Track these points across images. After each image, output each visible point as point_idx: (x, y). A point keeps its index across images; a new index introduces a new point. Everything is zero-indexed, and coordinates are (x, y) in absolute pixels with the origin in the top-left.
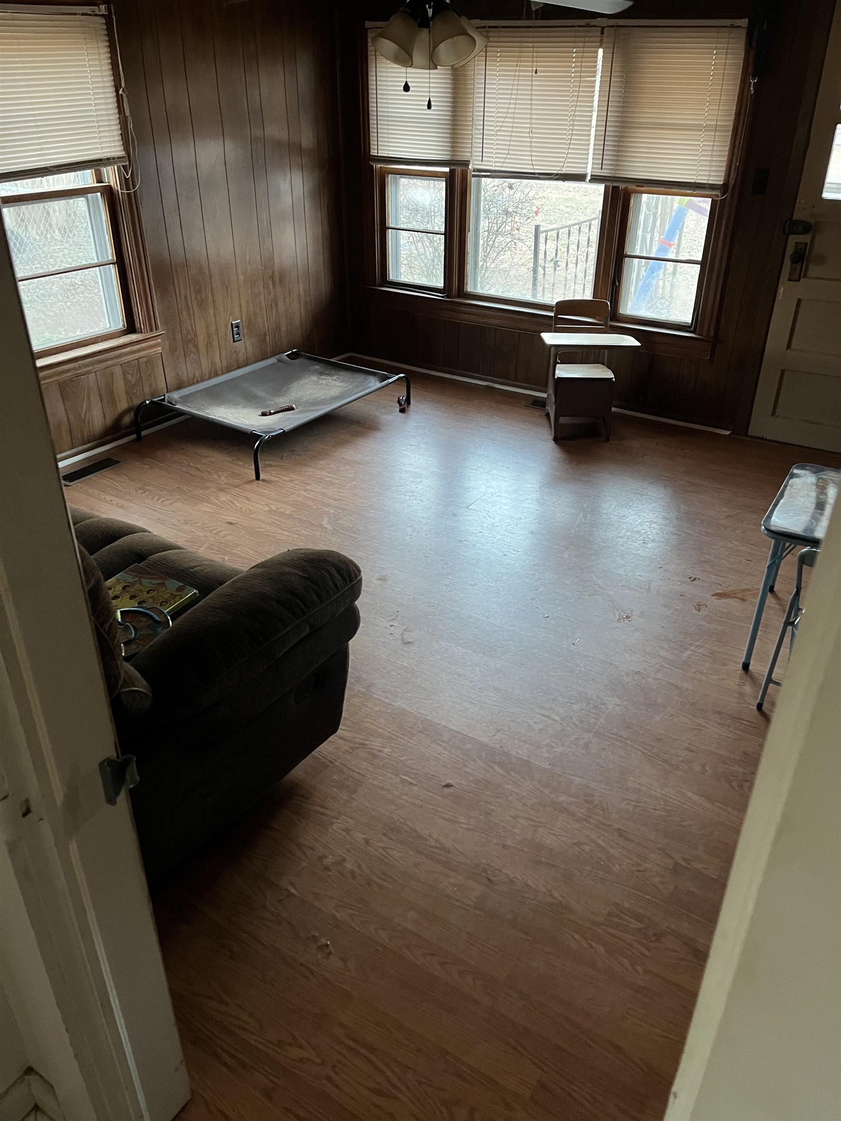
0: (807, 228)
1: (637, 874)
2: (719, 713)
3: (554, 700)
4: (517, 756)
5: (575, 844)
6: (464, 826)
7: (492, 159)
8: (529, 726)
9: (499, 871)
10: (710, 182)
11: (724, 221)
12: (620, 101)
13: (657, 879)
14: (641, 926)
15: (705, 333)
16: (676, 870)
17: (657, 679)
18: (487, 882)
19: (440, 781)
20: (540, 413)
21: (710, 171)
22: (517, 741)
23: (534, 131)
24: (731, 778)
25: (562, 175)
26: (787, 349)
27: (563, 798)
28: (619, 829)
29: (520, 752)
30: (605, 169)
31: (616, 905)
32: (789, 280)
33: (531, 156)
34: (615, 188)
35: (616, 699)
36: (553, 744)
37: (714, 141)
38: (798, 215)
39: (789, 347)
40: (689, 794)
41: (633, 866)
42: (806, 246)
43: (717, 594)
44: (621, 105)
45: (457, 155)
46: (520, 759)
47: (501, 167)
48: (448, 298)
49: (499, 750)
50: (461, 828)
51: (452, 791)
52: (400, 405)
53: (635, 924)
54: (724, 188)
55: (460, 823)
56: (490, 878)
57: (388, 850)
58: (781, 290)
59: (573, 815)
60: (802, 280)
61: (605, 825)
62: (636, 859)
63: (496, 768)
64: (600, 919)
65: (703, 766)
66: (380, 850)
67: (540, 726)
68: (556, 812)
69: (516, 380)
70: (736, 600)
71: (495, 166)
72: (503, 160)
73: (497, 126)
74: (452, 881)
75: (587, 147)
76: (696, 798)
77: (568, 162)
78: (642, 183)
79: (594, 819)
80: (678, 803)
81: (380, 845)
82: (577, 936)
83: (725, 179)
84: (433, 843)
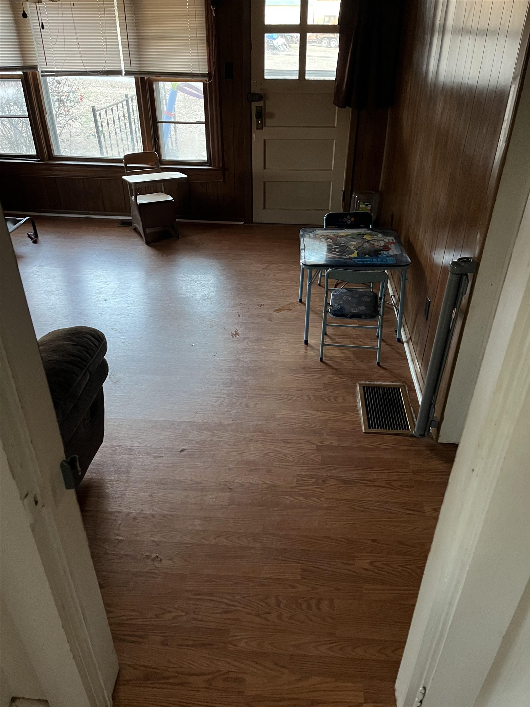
0: (260, 97)
1: (301, 457)
2: (304, 368)
3: (219, 388)
4: (213, 422)
5: (265, 454)
6: (202, 467)
7: (53, 64)
8: (212, 405)
9: (233, 482)
10: (200, 72)
11: (214, 97)
12: (133, 23)
13: (312, 456)
14: (314, 480)
15: (217, 165)
16: (318, 448)
17: (266, 361)
18: (229, 490)
19: (177, 450)
20: (129, 229)
21: (199, 65)
22: (209, 415)
23: (80, 43)
24: (323, 397)
25: (105, 71)
26: (264, 169)
27: (248, 435)
28: (283, 439)
29: (214, 419)
30: (133, 66)
31: (299, 475)
32: (257, 129)
33: (82, 60)
34: (142, 79)
35: (251, 377)
36: (230, 410)
37: (197, 46)
38: (254, 90)
39: (265, 168)
40: (308, 411)
41: (298, 454)
42: (262, 108)
43: (276, 310)
44: (134, 25)
45: (27, 62)
46: (215, 423)
47: (62, 68)
48: (42, 161)
49: (202, 423)
50: (202, 469)
51: (186, 452)
52: (32, 238)
53: (311, 481)
54: (209, 75)
55: (200, 467)
56: (230, 487)
57: (165, 495)
58: (254, 135)
59: (257, 441)
60: (264, 128)
61: (275, 440)
62: (297, 451)
63: (205, 432)
64: (294, 485)
65: (308, 396)
66: (162, 497)
67: (218, 403)
68: (248, 443)
69: (105, 211)
70: (286, 311)
71: (57, 68)
72: (62, 64)
73: (52, 41)
74: (210, 497)
75: (119, 53)
76: (312, 412)
77: (107, 63)
78: (160, 74)
79: (269, 439)
80: (305, 417)
81: (160, 495)
82: (287, 497)
83: (208, 70)
84: (190, 482)
